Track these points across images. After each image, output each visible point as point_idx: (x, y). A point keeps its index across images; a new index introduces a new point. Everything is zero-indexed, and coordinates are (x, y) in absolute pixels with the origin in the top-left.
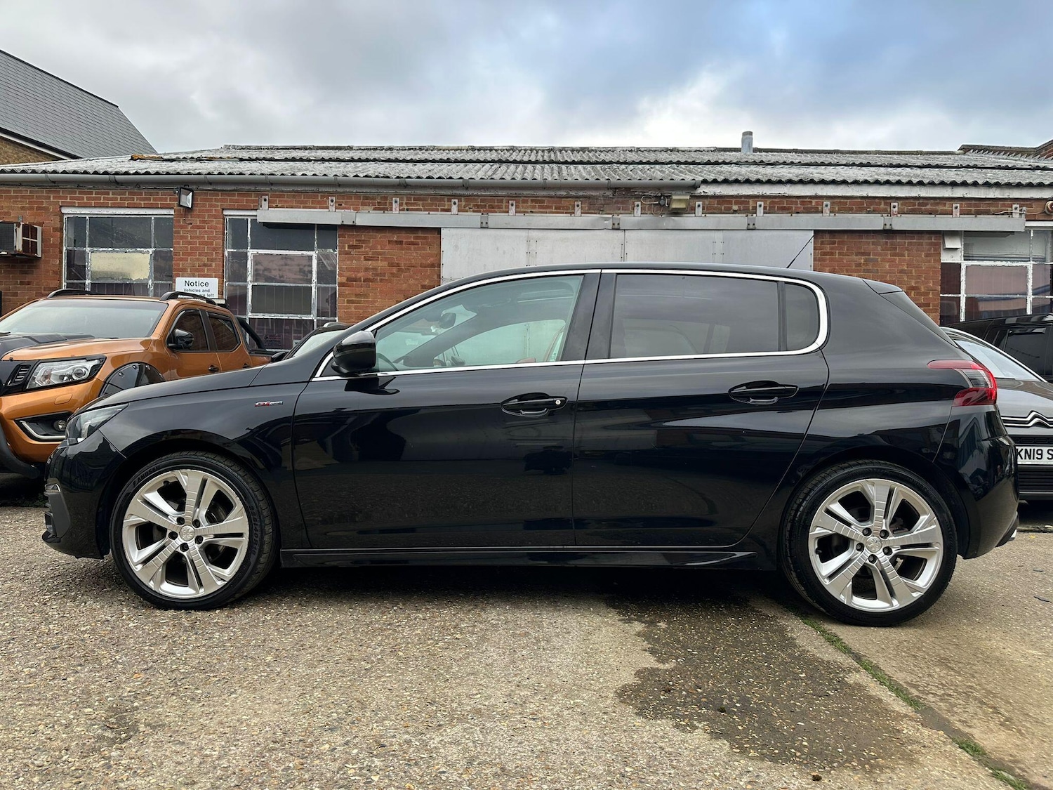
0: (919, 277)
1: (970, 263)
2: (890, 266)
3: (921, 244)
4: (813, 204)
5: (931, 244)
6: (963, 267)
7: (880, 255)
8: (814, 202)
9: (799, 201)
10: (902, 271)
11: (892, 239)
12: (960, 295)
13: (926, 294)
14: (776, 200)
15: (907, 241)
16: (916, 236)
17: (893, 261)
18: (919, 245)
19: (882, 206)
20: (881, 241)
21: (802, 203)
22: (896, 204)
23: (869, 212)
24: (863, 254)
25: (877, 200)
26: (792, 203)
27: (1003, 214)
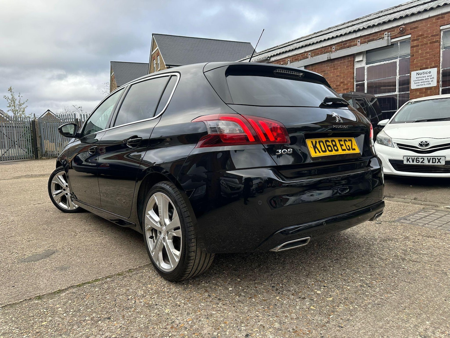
0: (344, 77)
1: (369, 66)
2: (333, 75)
3: (345, 62)
4: (305, 55)
5: (349, 61)
6: (366, 68)
7: (329, 70)
8: (305, 54)
9: (301, 55)
10: (337, 76)
11: (334, 63)
12: (364, 82)
13: (347, 84)
14: (294, 57)
15: (339, 62)
16: (342, 59)
17: (334, 72)
18: (344, 63)
19: (329, 49)
20: (329, 64)
21: (302, 56)
22: (334, 47)
23: (325, 53)
24: (323, 71)
25: (327, 47)
26: (298, 57)
27: (380, 39)
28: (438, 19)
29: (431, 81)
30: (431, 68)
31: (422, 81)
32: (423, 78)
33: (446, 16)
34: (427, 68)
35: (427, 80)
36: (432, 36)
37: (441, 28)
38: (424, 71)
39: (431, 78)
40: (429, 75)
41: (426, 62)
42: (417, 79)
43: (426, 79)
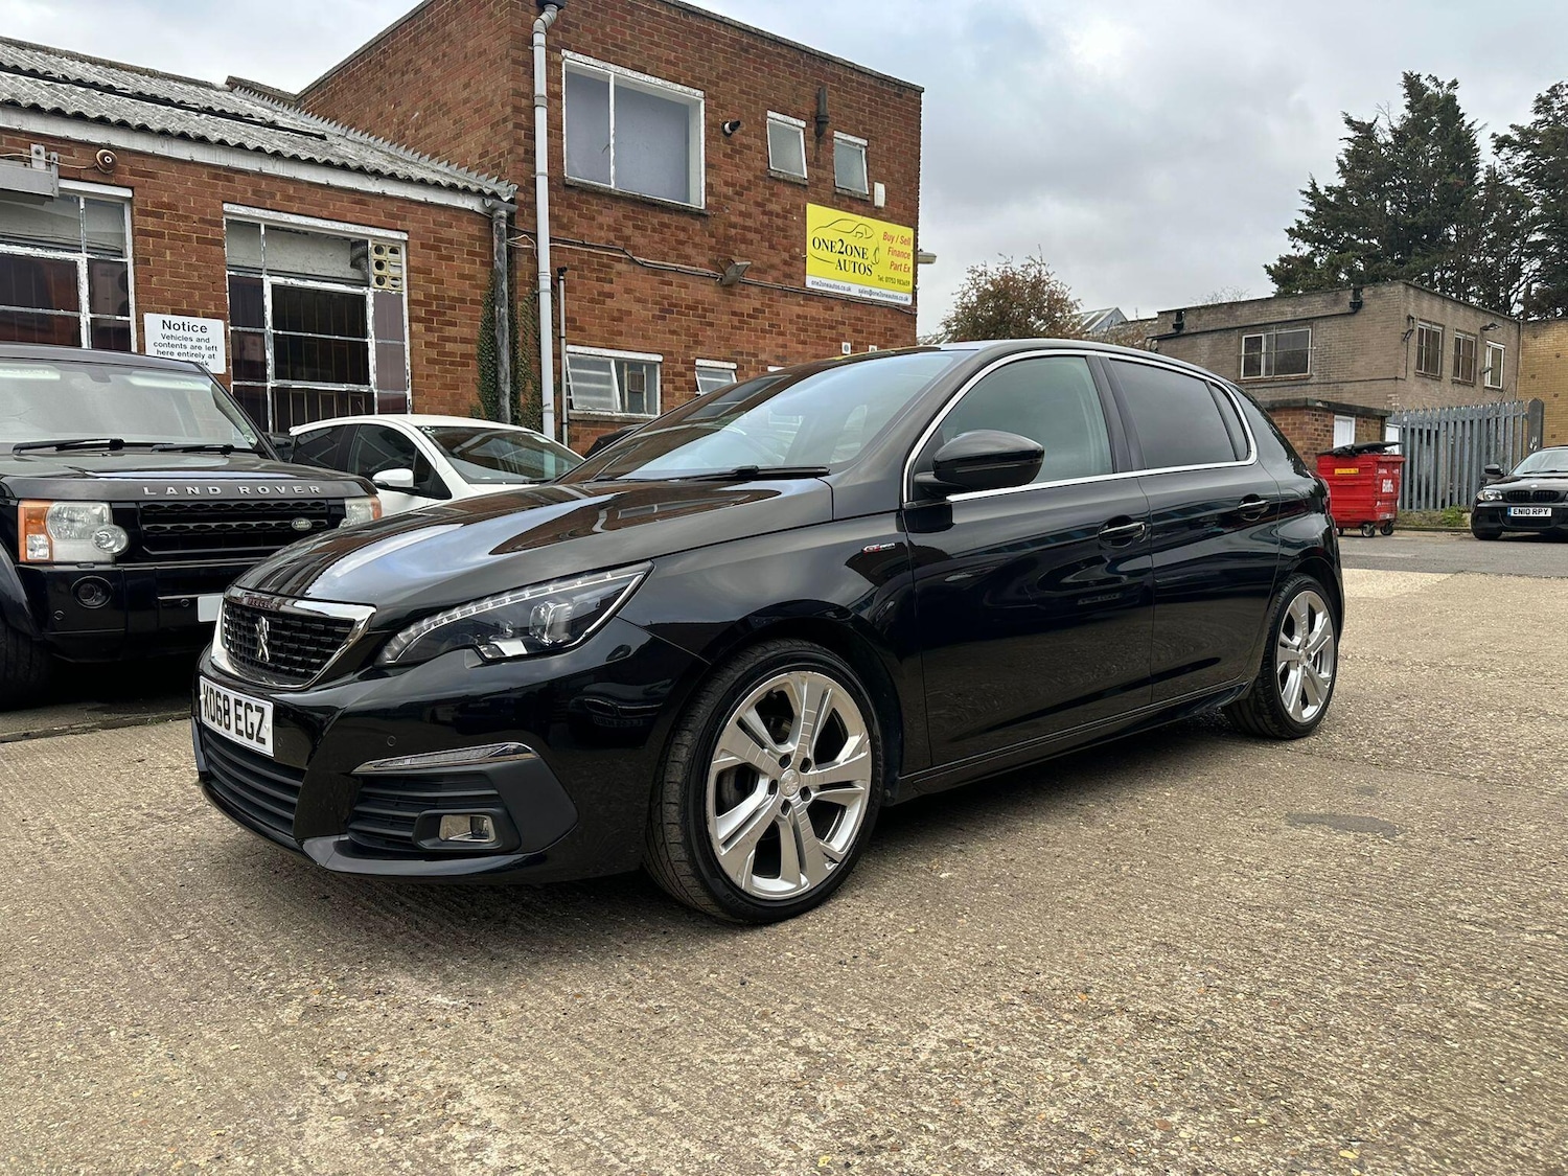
27: (12, 159)
28: (216, 177)
29: (210, 357)
30: (206, 316)
31: (182, 351)
32: (184, 343)
33: (237, 177)
34: (195, 315)
35: (197, 351)
36: (202, 221)
37: (226, 207)
38: (186, 319)
39: (209, 349)
40: (200, 335)
41: (191, 296)
42: (166, 341)
43: (193, 347)
